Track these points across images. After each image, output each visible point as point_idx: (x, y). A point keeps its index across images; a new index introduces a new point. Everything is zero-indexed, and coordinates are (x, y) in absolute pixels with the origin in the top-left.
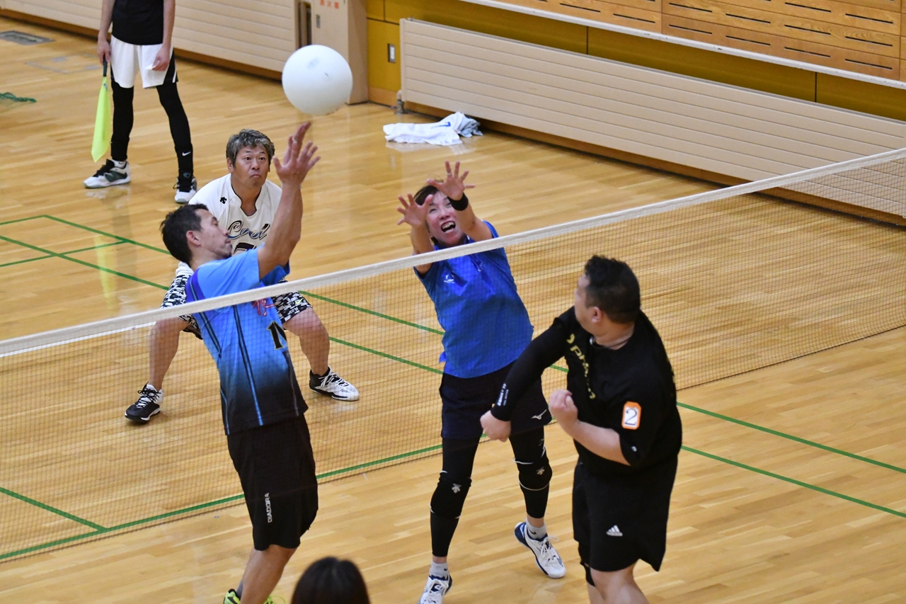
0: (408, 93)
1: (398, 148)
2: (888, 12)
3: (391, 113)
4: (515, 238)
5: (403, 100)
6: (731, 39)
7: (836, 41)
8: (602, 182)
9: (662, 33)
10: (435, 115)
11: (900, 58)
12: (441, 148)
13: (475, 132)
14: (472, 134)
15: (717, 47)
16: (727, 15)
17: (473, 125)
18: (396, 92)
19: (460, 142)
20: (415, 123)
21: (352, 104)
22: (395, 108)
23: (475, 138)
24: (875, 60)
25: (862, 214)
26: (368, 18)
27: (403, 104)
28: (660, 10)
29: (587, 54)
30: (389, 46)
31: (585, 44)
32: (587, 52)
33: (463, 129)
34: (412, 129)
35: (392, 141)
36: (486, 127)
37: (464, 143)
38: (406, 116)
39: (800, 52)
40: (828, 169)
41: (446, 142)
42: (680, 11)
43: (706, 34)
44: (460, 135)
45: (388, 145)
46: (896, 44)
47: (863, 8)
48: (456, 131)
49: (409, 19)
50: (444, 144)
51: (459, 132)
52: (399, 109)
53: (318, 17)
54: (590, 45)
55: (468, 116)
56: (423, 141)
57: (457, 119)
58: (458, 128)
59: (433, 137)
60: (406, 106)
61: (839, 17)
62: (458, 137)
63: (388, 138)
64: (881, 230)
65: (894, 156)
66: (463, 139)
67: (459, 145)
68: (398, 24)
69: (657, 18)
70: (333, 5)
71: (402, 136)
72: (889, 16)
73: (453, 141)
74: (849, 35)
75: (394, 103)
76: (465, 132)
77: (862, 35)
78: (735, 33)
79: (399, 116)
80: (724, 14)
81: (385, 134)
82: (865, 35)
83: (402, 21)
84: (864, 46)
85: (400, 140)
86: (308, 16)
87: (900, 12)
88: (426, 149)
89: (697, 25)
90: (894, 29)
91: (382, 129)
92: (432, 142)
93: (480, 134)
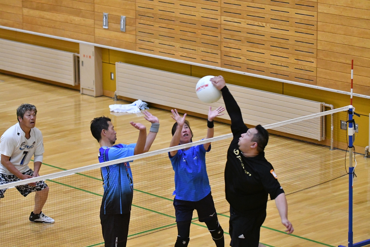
0: (119, 92)
1: (115, 114)
2: (311, 58)
3: (112, 100)
4: (162, 151)
5: (117, 95)
6: (249, 69)
7: (291, 70)
8: (198, 127)
9: (221, 67)
10: (130, 101)
11: (317, 77)
12: (133, 114)
13: (146, 108)
14: (145, 108)
15: (243, 72)
16: (247, 60)
17: (145, 105)
18: (114, 92)
19: (140, 112)
20: (122, 104)
21: (96, 97)
22: (114, 98)
24: (307, 77)
25: (302, 139)
26: (103, 62)
27: (117, 97)
28: (220, 58)
29: (191, 76)
30: (111, 73)
31: (190, 72)
32: (191, 75)
33: (141, 107)
34: (121, 107)
35: (112, 112)
36: (151, 106)
37: (142, 112)
38: (118, 101)
39: (276, 74)
40: (288, 122)
41: (134, 112)
42: (228, 58)
43: (239, 67)
44: (140, 109)
45: (111, 113)
46: (315, 71)
47: (301, 57)
48: (138, 107)
49: (119, 62)
50: (134, 113)
51: (140, 108)
52: (116, 99)
53: (82, 62)
54: (192, 72)
55: (143, 101)
56: (125, 111)
57: (139, 103)
58: (139, 106)
59: (129, 110)
60: (118, 97)
61: (292, 60)
62: (139, 110)
64: (310, 146)
65: (315, 116)
66: (141, 110)
67: (140, 113)
68: (115, 64)
69: (219, 61)
70: (88, 57)
71: (117, 109)
72: (312, 60)
73: (137, 111)
74: (296, 68)
75: (113, 96)
76: (142, 107)
77: (301, 67)
78: (250, 67)
79: (115, 101)
80: (246, 59)
81: (110, 109)
82: (302, 67)
83: (116, 63)
84: (302, 72)
85: (116, 111)
86: (79, 61)
87: (317, 58)
88: (126, 115)
89: (235, 64)
90: (314, 65)
91: (108, 107)
92: (129, 112)
93: (148, 108)
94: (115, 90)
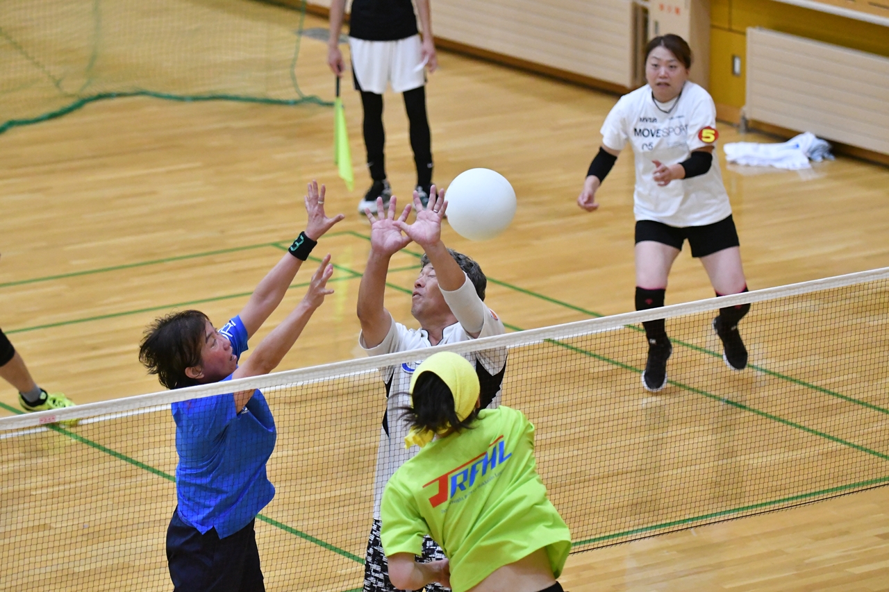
0: (754, 111)
1: (740, 171)
3: (733, 131)
5: (748, 116)
10: (781, 135)
12: (789, 172)
13: (826, 155)
14: (824, 158)
17: (824, 147)
18: (739, 107)
19: (809, 166)
20: (759, 143)
22: (738, 126)
23: (827, 163)
26: (712, 26)
27: (746, 122)
30: (733, 57)
33: (813, 152)
34: (756, 149)
35: (734, 163)
36: (839, 150)
37: (813, 168)
38: (750, 136)
41: (794, 165)
44: (810, 159)
45: (729, 167)
48: (805, 154)
49: (758, 28)
50: (791, 168)
51: (809, 155)
52: (743, 127)
53: (656, 23)
55: (819, 138)
56: (767, 163)
57: (807, 140)
58: (808, 151)
59: (780, 160)
60: (750, 124)
62: (806, 161)
63: (729, 159)
66: (813, 163)
67: (808, 170)
68: (745, 34)
70: (673, 10)
71: (747, 157)
73: (802, 164)
75: (738, 121)
76: (815, 155)
79: (742, 135)
81: (725, 155)
83: (749, 30)
85: (742, 162)
86: (645, 21)
88: (771, 173)
91: (722, 149)
92: (778, 165)
93: (832, 157)
94: (743, 102)
